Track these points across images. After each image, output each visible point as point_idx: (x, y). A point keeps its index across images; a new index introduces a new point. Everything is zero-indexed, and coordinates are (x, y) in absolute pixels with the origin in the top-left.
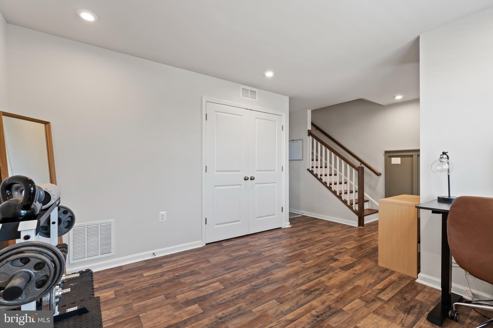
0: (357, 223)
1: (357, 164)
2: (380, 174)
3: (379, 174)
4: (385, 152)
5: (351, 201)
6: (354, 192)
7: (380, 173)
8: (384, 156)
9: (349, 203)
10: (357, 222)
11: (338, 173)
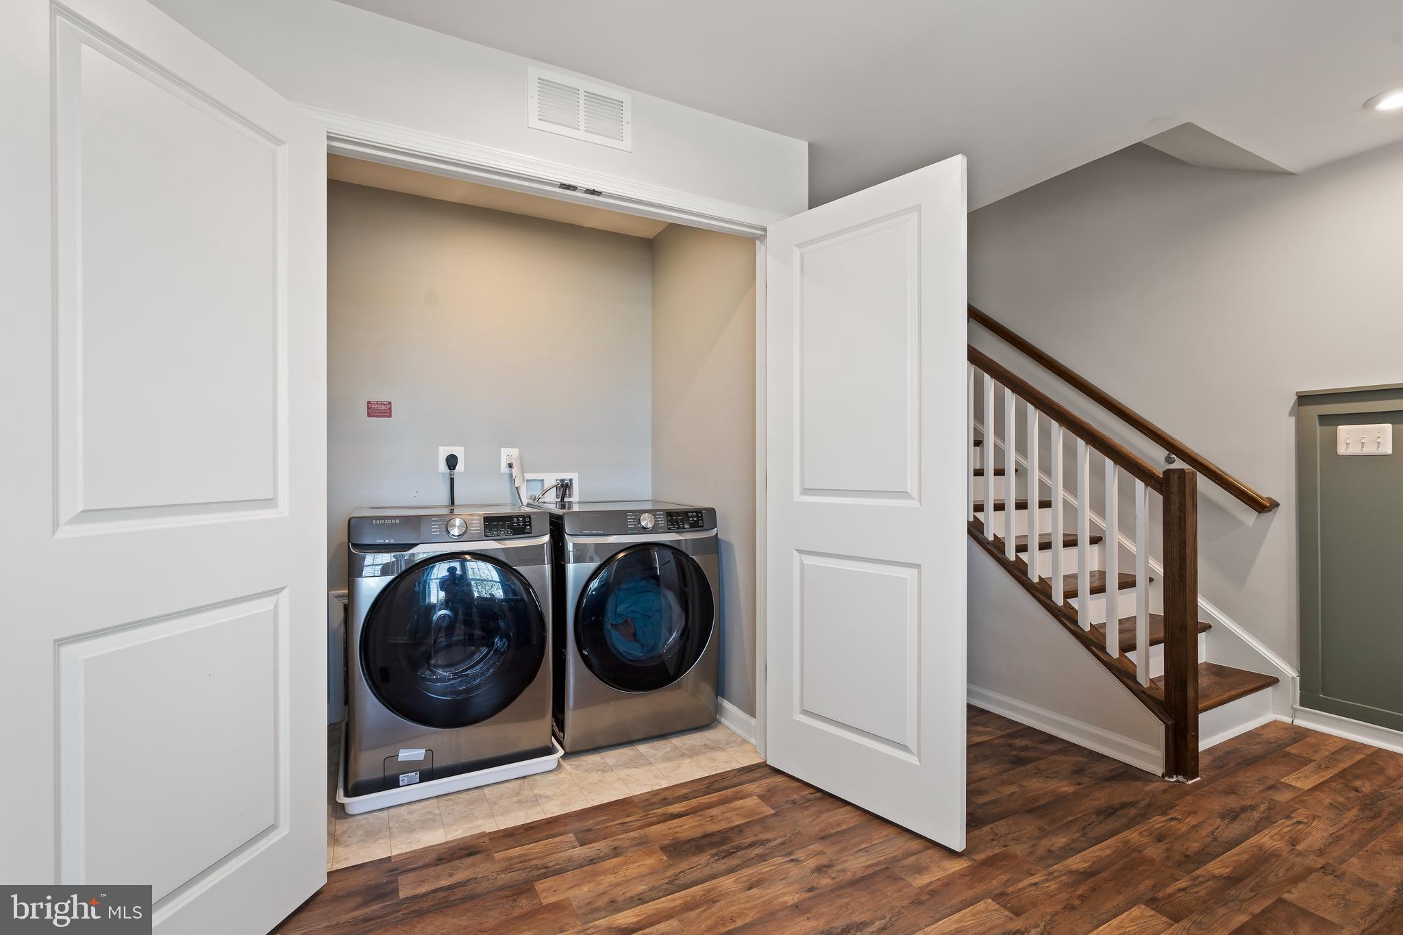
0: (1159, 753)
1: (1154, 457)
2: (1275, 505)
3: (1261, 506)
4: (1299, 397)
5: (1127, 626)
6: (1141, 580)
7: (1269, 499)
8: (1293, 420)
9: (1113, 649)
10: (1160, 749)
11: (1059, 495)
